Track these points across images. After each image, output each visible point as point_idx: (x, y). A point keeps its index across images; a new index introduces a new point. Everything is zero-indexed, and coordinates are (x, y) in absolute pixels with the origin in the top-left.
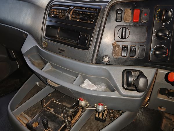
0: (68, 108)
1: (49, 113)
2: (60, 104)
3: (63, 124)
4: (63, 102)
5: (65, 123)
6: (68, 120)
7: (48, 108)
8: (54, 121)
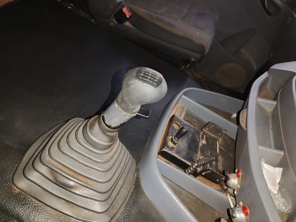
0: (217, 166)
1: (198, 139)
2: (218, 152)
3: (189, 161)
4: (223, 157)
5: (192, 164)
6: (198, 167)
7: (205, 136)
8: (189, 147)
